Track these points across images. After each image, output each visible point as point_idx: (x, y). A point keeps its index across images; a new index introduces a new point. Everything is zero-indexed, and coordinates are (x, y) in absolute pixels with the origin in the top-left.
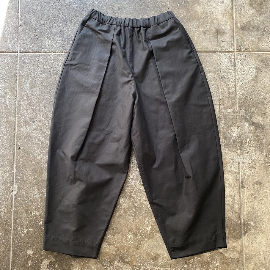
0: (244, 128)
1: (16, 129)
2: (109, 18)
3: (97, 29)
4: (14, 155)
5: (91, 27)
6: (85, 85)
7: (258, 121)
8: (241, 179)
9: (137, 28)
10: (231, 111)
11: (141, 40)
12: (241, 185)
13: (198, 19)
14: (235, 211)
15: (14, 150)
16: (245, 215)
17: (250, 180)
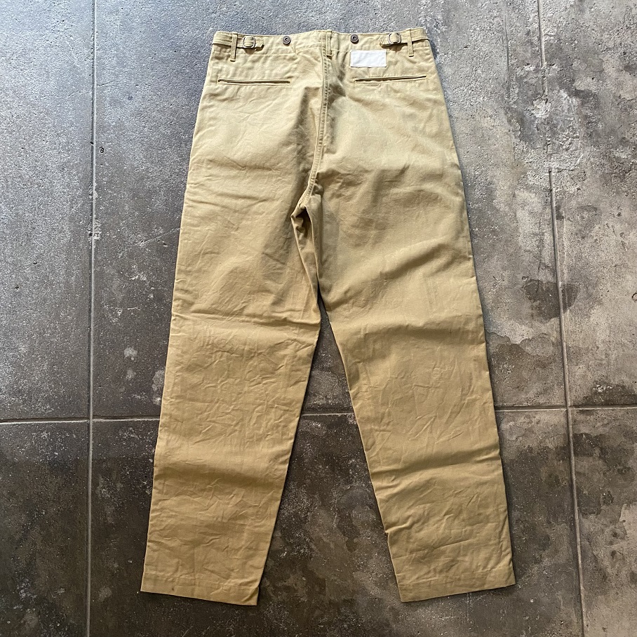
0: (558, 101)
1: (95, 112)
4: (92, 164)
7: (586, 88)
8: (554, 202)
10: (532, 68)
12: (555, 212)
14: (544, 264)
15: (92, 154)
16: (565, 271)
17: (574, 203)
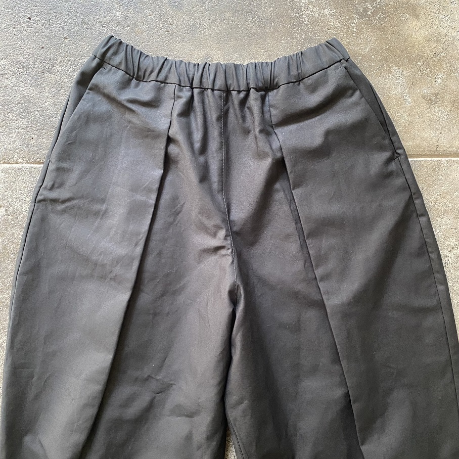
2: (156, 63)
3: (124, 96)
5: (106, 91)
6: (94, 258)
9: (239, 92)
11: (251, 127)
13: (411, 60)
